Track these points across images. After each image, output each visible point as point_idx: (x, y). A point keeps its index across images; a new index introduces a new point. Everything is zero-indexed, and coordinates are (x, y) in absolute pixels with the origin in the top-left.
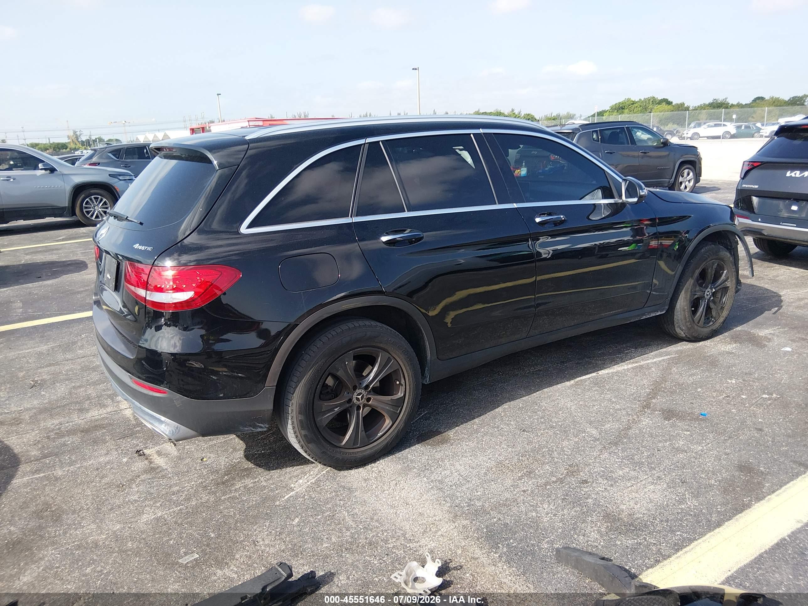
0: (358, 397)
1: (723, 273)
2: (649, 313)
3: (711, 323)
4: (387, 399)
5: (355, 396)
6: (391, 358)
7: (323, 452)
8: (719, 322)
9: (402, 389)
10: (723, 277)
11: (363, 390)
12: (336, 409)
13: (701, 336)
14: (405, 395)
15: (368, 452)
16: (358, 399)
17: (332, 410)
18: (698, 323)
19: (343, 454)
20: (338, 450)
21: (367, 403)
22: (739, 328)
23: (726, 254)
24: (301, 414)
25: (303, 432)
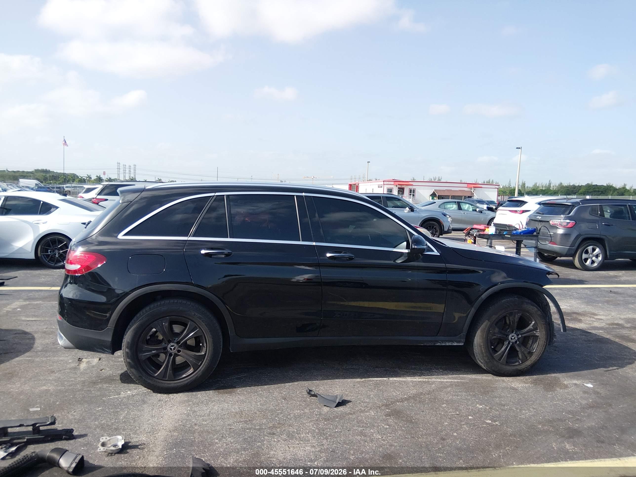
0: (171, 347)
1: (531, 323)
2: (443, 341)
3: (517, 364)
4: (192, 354)
5: (169, 346)
6: (198, 327)
7: (140, 376)
8: (527, 364)
9: (204, 349)
10: (531, 327)
11: (175, 344)
12: (153, 352)
13: (503, 372)
14: (205, 354)
15: (172, 385)
16: (171, 349)
17: (151, 351)
18: (500, 359)
19: (154, 381)
20: (151, 378)
21: (177, 353)
22: (553, 375)
23: (533, 309)
24: (128, 348)
25: (128, 360)
